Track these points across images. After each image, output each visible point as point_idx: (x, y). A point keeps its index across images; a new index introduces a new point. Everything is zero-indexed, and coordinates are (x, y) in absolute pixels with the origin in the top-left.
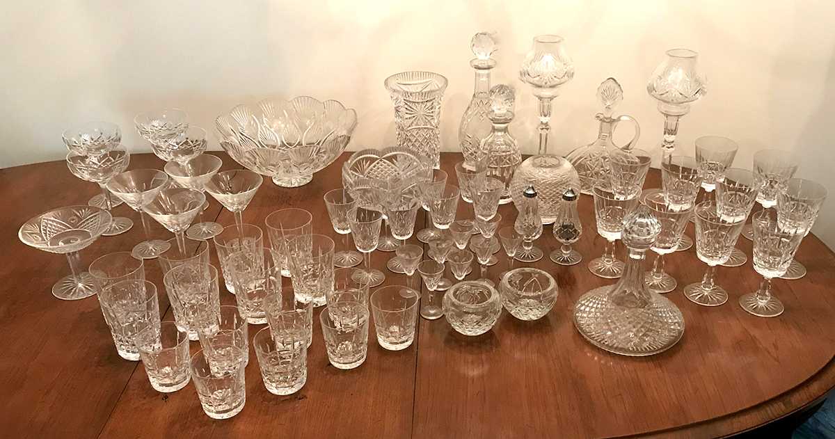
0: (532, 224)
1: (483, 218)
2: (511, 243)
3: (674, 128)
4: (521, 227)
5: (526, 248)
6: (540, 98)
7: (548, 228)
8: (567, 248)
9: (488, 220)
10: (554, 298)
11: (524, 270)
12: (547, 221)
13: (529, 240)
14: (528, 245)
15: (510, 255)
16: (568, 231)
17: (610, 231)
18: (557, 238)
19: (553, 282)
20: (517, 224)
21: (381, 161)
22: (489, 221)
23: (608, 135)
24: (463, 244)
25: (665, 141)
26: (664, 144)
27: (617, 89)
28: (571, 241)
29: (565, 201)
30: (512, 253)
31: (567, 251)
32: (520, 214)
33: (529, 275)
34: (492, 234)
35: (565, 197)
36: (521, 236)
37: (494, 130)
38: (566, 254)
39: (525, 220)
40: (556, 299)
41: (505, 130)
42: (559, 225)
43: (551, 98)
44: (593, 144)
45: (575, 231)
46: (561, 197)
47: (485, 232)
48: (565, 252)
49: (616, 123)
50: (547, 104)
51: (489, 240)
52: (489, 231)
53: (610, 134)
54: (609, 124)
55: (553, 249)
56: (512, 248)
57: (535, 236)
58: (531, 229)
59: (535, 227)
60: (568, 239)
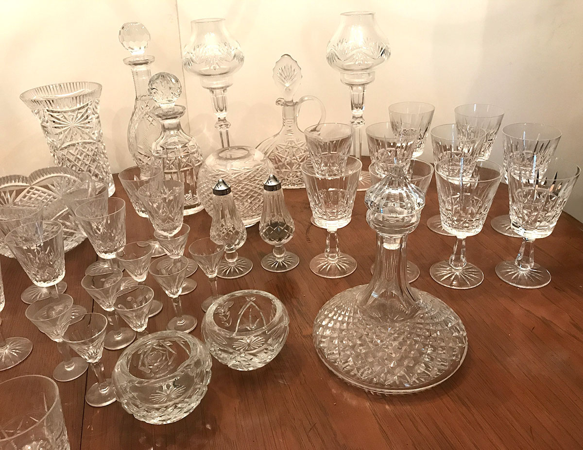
0: (231, 229)
1: (165, 234)
2: (209, 260)
3: (361, 102)
4: (219, 235)
5: (230, 261)
6: (212, 90)
7: (253, 230)
8: (280, 251)
9: (172, 235)
10: (286, 327)
11: (233, 296)
12: (249, 222)
13: (232, 250)
14: (232, 256)
15: (210, 276)
16: (277, 230)
17: (332, 220)
18: (267, 241)
19: (278, 304)
20: (213, 233)
21: (32, 188)
22: (175, 236)
23: (293, 120)
24: (141, 274)
25: (354, 117)
26: (353, 120)
27: (294, 67)
28: (284, 241)
29: (268, 192)
30: (213, 272)
31: (281, 254)
32: (214, 219)
33: (242, 300)
34: (182, 253)
35: (267, 187)
36: (221, 247)
37: (165, 129)
38: (280, 258)
39: (222, 226)
40: (288, 328)
41: (178, 127)
42: (265, 224)
43: (224, 89)
44: (279, 133)
45: (287, 228)
46: (262, 187)
47: (171, 251)
48: (278, 256)
49: (299, 106)
50: (220, 96)
51: (179, 260)
52: (177, 248)
53: (295, 119)
54: (292, 108)
55: (262, 255)
56: (211, 266)
57: (238, 244)
58: (231, 237)
59: (237, 233)
60: (280, 240)
